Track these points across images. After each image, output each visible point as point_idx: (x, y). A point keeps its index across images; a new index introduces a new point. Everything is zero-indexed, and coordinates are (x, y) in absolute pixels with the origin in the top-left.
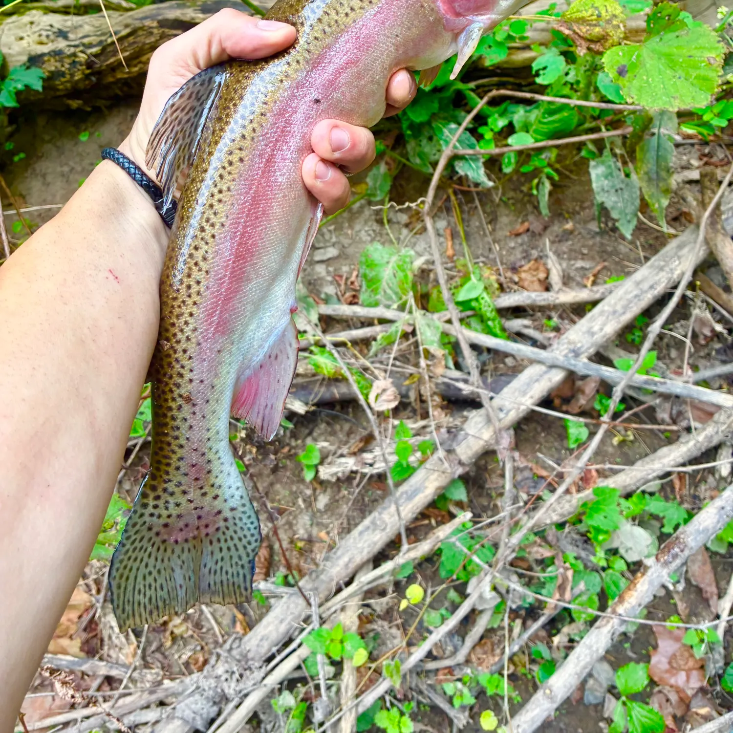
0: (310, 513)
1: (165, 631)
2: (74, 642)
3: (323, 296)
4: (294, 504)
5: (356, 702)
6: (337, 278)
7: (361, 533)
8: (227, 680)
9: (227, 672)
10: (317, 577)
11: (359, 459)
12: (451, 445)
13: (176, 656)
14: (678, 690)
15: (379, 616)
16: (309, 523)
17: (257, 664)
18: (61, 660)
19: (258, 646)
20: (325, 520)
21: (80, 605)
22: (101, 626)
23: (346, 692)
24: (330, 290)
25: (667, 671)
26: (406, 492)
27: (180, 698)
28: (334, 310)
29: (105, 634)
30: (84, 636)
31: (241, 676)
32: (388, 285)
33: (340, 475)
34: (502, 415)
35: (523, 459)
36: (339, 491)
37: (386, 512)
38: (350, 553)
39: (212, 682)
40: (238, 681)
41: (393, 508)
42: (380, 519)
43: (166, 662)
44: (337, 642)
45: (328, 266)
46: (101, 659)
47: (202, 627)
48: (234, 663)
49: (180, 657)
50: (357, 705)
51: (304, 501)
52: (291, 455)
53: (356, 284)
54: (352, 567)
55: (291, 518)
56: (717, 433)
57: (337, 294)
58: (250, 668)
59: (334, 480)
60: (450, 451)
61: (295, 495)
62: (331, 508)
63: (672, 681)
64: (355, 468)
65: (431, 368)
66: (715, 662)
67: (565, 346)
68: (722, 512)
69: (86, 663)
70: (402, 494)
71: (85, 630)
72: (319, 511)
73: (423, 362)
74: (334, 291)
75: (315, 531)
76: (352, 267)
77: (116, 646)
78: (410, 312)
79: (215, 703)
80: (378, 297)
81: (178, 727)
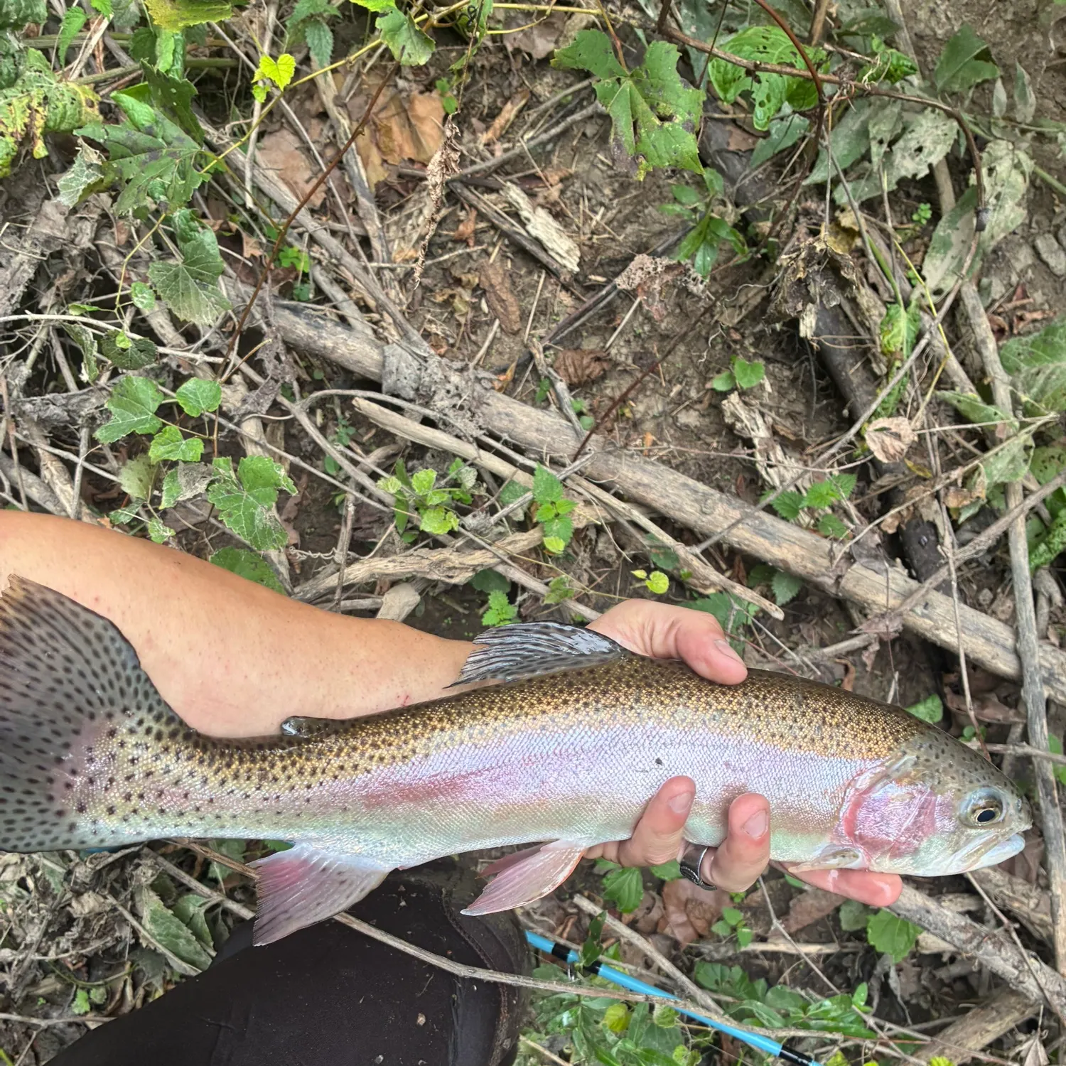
0: (668, 408)
1: (449, 286)
2: (380, 169)
3: (985, 281)
4: (670, 382)
5: (506, 559)
6: (1019, 290)
7: (685, 485)
8: (448, 392)
9: (457, 388)
10: (610, 453)
11: (772, 442)
12: (860, 556)
13: (429, 316)
14: (665, 917)
15: (593, 551)
16: (655, 412)
17: (481, 422)
18: (356, 163)
19: (499, 413)
20: (669, 433)
21: (425, 152)
22: (415, 196)
23: (510, 543)
24: (998, 289)
25: (678, 899)
26: (763, 523)
27: (404, 344)
28: (974, 308)
29: (410, 208)
30: (394, 180)
31: (462, 408)
32: (1052, 373)
33: (738, 425)
34: (919, 610)
35: (873, 657)
36: (712, 435)
37: (725, 506)
38: (656, 481)
39: (439, 376)
40: (454, 406)
41: (736, 514)
42: (715, 503)
43: (417, 307)
44: (554, 511)
45: (1033, 266)
46: (382, 219)
47: (475, 333)
48: (469, 392)
49: (430, 322)
50: (503, 562)
51: (680, 393)
52: (729, 347)
53: (1022, 325)
54: (640, 492)
55: (651, 385)
56: (997, 886)
57: (994, 301)
58: (473, 415)
59: (728, 420)
60: (850, 558)
61: (681, 377)
62: (686, 434)
63: (671, 908)
64: (756, 441)
65: (952, 489)
66: (717, 950)
67: (1054, 661)
68: (923, 912)
69: (369, 200)
70: (758, 518)
71: (400, 176)
72: (675, 419)
73: (957, 474)
74: (997, 297)
75: (649, 425)
76: (1046, 307)
77: (404, 230)
78: (1023, 425)
79: (417, 390)
80: (1024, 367)
81: (372, 358)
